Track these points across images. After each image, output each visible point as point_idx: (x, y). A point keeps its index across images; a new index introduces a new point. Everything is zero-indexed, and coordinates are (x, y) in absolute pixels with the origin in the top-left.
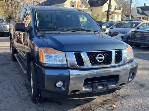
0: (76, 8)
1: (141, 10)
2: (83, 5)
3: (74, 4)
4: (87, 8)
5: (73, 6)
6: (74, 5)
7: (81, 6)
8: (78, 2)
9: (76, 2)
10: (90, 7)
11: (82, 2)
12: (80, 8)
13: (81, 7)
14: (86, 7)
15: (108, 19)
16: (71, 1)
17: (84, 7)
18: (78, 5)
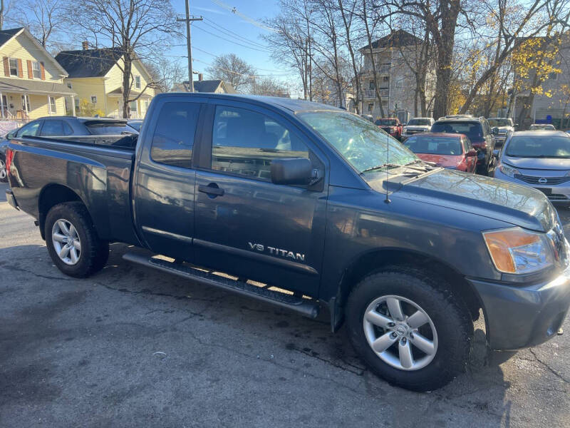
0: (26, 77)
2: (46, 72)
3: (16, 66)
4: (60, 81)
5: (14, 72)
6: (15, 70)
7: (39, 74)
8: (29, 62)
9: (21, 60)
10: (69, 77)
11: (42, 64)
12: (38, 80)
13: (39, 77)
14: (56, 77)
15: (129, 112)
16: (5, 59)
17: (50, 76)
18: (29, 71)
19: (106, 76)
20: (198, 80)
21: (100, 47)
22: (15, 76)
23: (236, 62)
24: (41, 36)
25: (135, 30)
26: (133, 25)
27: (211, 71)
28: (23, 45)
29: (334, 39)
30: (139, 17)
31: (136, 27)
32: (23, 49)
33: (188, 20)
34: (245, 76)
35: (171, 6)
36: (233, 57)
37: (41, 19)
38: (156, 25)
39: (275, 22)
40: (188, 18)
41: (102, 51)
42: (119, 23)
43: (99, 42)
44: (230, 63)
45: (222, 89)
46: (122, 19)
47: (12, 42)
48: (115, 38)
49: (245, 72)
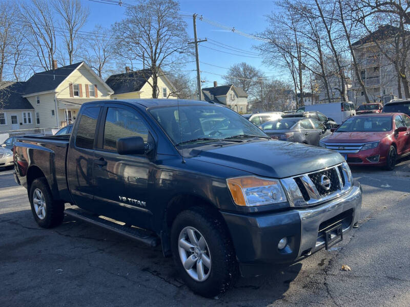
0: (84, 97)
1: (211, 94)
2: (98, 91)
3: (78, 89)
5: (77, 94)
6: (77, 92)
7: (93, 94)
8: (87, 86)
9: (81, 85)
10: (114, 94)
11: (96, 86)
12: (93, 98)
13: (93, 96)
14: (105, 94)
16: (71, 85)
17: (102, 94)
18: (87, 92)
19: (141, 90)
20: (213, 86)
21: (135, 70)
22: (77, 97)
23: (246, 68)
24: (99, 66)
25: (159, 54)
26: (158, 51)
27: (226, 78)
28: (83, 74)
29: (317, 42)
30: (162, 44)
31: (160, 52)
32: (83, 77)
33: (196, 42)
34: (255, 79)
35: (186, 33)
36: (244, 65)
37: (98, 54)
38: (175, 49)
39: (264, 35)
40: (196, 40)
41: (136, 73)
42: (149, 50)
43: (133, 67)
44: (241, 69)
45: (232, 91)
46: (151, 48)
47: (76, 73)
48: (145, 62)
49: (255, 75)
